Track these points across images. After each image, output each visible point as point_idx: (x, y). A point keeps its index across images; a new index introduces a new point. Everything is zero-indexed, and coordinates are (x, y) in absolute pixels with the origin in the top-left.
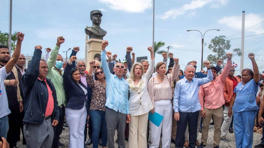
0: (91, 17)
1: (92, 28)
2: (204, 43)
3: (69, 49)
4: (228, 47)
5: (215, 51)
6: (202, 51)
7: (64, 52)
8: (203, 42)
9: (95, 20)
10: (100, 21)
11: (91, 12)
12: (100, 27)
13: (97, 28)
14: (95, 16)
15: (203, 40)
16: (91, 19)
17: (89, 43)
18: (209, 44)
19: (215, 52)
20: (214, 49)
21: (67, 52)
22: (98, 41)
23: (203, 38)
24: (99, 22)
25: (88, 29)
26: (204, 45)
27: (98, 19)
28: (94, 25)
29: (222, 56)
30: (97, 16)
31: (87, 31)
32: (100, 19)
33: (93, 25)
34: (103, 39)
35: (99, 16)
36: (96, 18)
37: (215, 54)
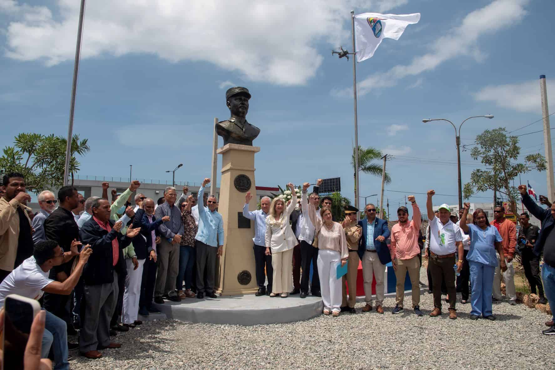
0: (227, 100)
1: (231, 122)
2: (461, 145)
3: (179, 166)
4: (515, 152)
5: (487, 161)
6: (457, 162)
7: (169, 172)
8: (458, 144)
9: (235, 106)
10: (246, 108)
11: (228, 92)
12: (246, 121)
13: (240, 122)
14: (235, 100)
15: (458, 139)
16: (228, 105)
17: (224, 153)
18: (473, 147)
19: (487, 164)
20: (486, 157)
21: (174, 172)
22: (243, 148)
23: (458, 135)
24: (245, 111)
25: (222, 125)
26: (461, 149)
27: (241, 104)
28: (234, 116)
29: (504, 171)
30: (240, 99)
31: (220, 130)
32: (246, 103)
33: (232, 116)
34: (252, 145)
35: (243, 98)
36: (237, 102)
37: (488, 169)
